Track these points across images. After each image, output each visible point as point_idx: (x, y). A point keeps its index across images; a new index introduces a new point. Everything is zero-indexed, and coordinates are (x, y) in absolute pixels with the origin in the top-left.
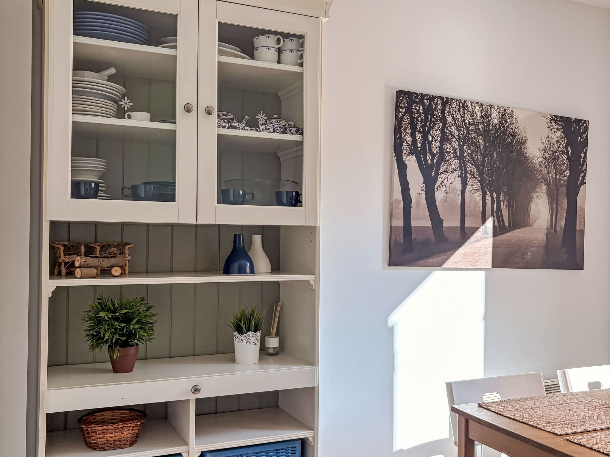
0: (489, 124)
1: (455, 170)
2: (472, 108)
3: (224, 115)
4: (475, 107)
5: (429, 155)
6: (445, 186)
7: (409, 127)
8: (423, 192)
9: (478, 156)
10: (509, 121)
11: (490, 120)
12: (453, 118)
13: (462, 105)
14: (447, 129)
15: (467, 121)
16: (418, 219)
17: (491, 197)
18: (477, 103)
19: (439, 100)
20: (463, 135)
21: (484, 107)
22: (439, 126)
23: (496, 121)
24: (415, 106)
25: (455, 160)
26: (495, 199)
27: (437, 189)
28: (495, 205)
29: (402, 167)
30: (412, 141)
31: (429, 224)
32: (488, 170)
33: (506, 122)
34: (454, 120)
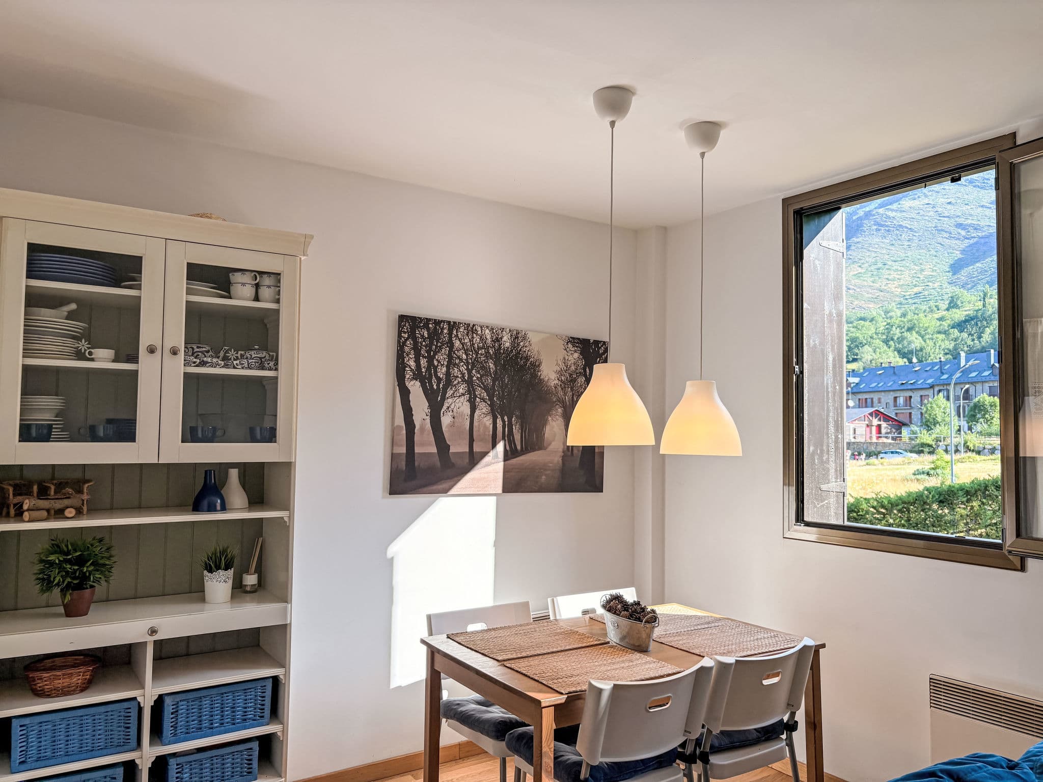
0: (500, 348)
1: (463, 395)
2: (482, 332)
3: (198, 347)
4: (485, 330)
5: (434, 380)
6: (452, 411)
7: (412, 352)
8: (428, 418)
9: (488, 380)
10: (522, 344)
11: (501, 343)
12: (460, 342)
13: (471, 329)
14: (454, 353)
15: (476, 345)
16: (422, 444)
17: (502, 421)
18: (487, 327)
19: (445, 324)
20: (471, 359)
21: (494, 331)
22: (445, 350)
23: (507, 345)
24: (419, 331)
25: (463, 384)
26: (506, 423)
27: (443, 414)
28: (506, 429)
29: (405, 393)
30: (416, 365)
31: (433, 449)
32: (499, 393)
33: (518, 345)
34: (462, 344)
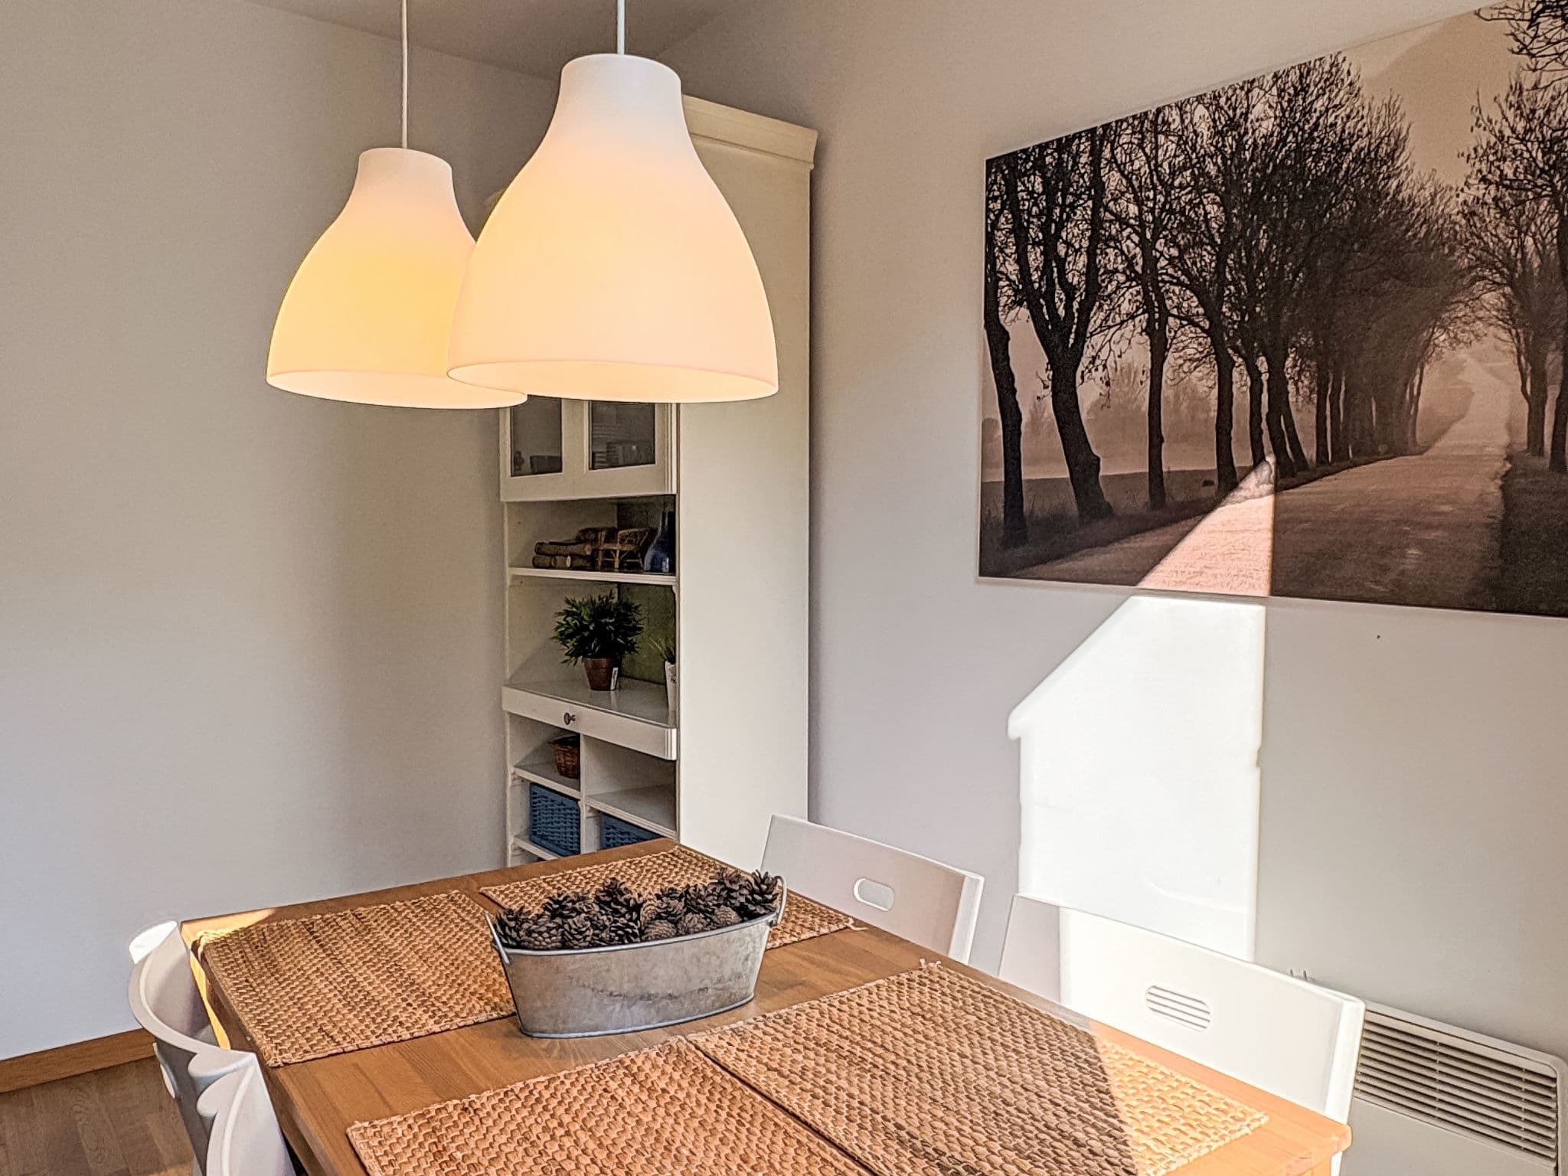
0: (1240, 145)
1: (1131, 317)
2: (1180, 122)
4: (1192, 113)
5: (1059, 294)
6: (1105, 367)
7: (1012, 239)
8: (1048, 392)
9: (1202, 256)
11: (1246, 129)
12: (1122, 173)
13: (1149, 125)
14: (1107, 209)
15: (1166, 165)
16: (1035, 461)
17: (1250, 374)
18: (1199, 99)
19: (1083, 140)
20: (1152, 211)
21: (1223, 101)
22: (1086, 209)
24: (1023, 183)
25: (1130, 287)
26: (1265, 377)
27: (1082, 377)
28: (1263, 397)
29: (998, 339)
30: (1020, 270)
31: (1061, 471)
32: (1239, 290)
33: (1306, 112)
34: (1126, 177)
